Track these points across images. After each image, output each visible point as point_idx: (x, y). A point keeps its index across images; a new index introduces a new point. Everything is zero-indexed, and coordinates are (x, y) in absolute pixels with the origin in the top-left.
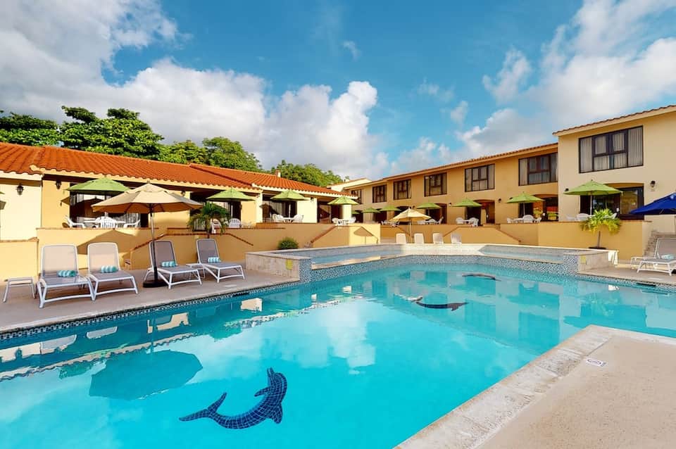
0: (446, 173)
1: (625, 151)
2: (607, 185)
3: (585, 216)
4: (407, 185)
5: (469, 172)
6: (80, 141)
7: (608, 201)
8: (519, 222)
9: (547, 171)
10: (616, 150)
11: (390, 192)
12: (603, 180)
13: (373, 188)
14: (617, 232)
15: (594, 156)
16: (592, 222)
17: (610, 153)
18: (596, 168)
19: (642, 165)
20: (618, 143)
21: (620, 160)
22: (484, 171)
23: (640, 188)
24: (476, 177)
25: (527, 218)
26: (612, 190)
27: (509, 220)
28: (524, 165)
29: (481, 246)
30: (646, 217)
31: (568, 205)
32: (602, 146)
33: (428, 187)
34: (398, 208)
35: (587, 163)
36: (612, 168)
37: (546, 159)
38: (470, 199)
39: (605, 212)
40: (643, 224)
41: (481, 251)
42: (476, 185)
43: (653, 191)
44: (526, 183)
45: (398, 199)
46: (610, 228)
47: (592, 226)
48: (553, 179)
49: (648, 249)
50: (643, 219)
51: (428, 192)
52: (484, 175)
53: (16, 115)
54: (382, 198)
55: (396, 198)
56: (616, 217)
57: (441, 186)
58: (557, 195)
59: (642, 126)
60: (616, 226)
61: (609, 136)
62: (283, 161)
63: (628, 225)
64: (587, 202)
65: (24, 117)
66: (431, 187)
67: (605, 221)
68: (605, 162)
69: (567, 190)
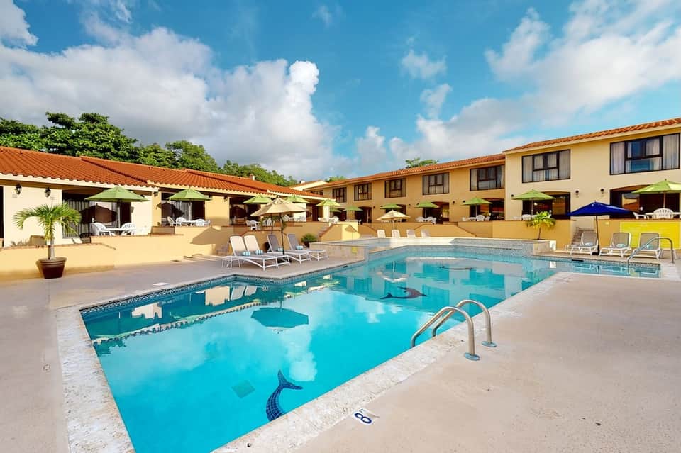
0: (405, 179)
1: (557, 167)
2: (544, 193)
3: (527, 217)
4: (368, 188)
5: (426, 179)
6: (65, 145)
7: (544, 205)
8: (472, 220)
9: (493, 179)
10: (550, 166)
11: (350, 193)
12: (540, 189)
13: (333, 190)
14: (553, 228)
15: (534, 170)
16: (535, 221)
17: (546, 168)
18: (535, 179)
19: (569, 178)
20: (552, 162)
21: (553, 174)
22: (440, 178)
23: (567, 196)
24: (433, 183)
25: (480, 218)
26: (548, 197)
27: (464, 219)
28: (475, 173)
29: (451, 239)
30: (572, 218)
31: (513, 208)
32: (539, 162)
33: (388, 190)
34: (360, 208)
35: (528, 176)
36: (547, 180)
37: (493, 170)
38: (428, 201)
39: (545, 214)
40: (571, 222)
41: (451, 243)
42: (432, 189)
43: (577, 198)
44: (476, 188)
45: (358, 200)
46: (548, 225)
47: (535, 224)
48: (499, 186)
49: (574, 240)
50: (569, 219)
51: (388, 194)
52: (439, 182)
53: (4, 120)
54: (342, 199)
55: (357, 199)
56: (551, 217)
57: (401, 189)
58: (503, 200)
59: (570, 150)
60: (551, 223)
61: (545, 156)
62: (228, 162)
63: (560, 223)
64: (528, 206)
65: (13, 122)
66: (391, 191)
67: (544, 220)
68: (542, 175)
69: (512, 196)
